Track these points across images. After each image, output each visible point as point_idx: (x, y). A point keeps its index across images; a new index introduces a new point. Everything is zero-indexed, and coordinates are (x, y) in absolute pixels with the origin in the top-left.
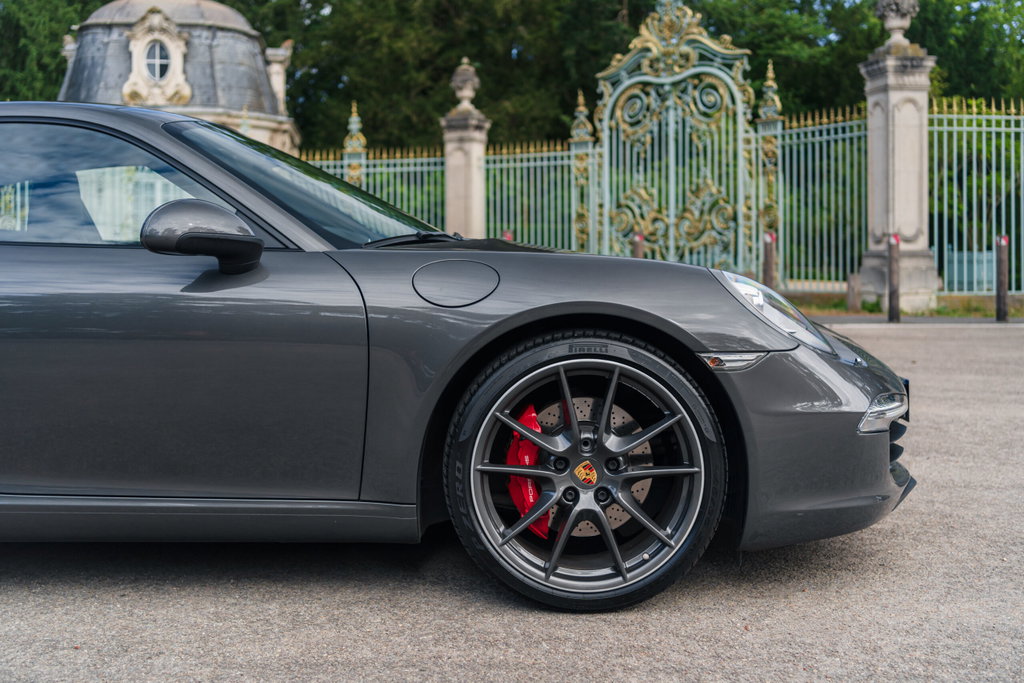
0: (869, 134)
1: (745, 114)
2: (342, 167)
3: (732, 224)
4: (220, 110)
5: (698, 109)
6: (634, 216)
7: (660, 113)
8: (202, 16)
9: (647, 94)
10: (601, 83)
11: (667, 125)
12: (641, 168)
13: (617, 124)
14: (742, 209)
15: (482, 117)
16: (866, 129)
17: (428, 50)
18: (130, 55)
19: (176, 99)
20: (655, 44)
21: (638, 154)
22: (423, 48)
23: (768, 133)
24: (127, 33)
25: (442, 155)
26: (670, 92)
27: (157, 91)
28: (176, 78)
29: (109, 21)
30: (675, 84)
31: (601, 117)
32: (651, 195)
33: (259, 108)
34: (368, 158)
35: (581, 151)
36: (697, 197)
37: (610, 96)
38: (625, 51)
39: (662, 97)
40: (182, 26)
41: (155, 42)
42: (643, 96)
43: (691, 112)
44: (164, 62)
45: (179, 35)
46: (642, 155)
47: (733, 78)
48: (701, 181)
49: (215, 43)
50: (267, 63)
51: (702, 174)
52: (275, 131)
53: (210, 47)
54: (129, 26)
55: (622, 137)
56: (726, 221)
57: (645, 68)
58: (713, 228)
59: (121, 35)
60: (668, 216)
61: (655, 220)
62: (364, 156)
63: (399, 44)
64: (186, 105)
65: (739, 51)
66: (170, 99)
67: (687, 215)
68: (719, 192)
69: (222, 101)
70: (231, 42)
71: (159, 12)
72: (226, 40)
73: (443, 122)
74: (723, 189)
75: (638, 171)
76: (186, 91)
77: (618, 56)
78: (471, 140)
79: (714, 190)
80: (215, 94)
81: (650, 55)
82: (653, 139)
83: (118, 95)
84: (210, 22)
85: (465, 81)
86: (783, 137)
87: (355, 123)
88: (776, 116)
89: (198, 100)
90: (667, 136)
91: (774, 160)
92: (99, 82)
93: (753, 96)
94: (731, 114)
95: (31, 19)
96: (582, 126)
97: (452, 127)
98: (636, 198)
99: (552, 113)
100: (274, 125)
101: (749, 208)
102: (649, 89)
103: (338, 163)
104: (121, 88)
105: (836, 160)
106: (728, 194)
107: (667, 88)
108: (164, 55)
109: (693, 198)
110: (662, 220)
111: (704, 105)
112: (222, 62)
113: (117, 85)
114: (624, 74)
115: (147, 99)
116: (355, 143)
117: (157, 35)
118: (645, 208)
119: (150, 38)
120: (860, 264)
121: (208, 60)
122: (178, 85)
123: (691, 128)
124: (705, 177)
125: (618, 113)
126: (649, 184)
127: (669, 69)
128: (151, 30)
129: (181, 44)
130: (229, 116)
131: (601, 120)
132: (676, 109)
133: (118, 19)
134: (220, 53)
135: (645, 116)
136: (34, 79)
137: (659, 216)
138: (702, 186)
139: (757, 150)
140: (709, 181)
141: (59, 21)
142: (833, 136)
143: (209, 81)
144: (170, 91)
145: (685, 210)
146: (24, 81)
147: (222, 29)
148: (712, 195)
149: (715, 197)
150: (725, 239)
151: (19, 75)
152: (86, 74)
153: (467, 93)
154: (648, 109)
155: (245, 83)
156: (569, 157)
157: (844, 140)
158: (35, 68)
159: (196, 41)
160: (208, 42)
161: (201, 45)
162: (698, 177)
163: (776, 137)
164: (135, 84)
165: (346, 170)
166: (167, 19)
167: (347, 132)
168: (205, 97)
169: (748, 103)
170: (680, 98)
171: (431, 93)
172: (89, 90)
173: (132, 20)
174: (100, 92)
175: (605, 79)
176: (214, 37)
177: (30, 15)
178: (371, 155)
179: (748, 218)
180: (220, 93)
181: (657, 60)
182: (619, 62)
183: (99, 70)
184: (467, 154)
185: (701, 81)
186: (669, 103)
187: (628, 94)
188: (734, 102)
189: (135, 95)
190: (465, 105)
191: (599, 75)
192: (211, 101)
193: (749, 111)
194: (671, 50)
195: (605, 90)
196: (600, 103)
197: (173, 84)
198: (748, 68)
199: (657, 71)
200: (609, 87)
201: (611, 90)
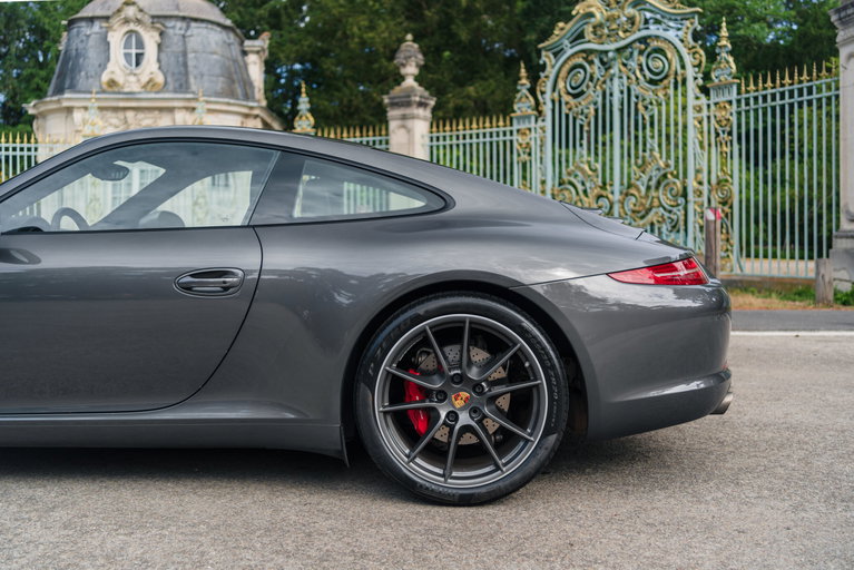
0: (841, 92)
1: (696, 78)
3: (681, 200)
4: (190, 96)
5: (644, 76)
6: (577, 193)
7: (604, 82)
8: (177, 8)
9: (591, 63)
10: (544, 53)
11: (611, 95)
12: (585, 142)
13: (560, 96)
14: (692, 184)
15: (427, 94)
16: (837, 89)
18: (108, 44)
19: (150, 86)
20: (598, 8)
21: (581, 126)
23: (721, 99)
24: (104, 25)
25: (387, 135)
26: (614, 59)
27: (132, 79)
28: (150, 66)
29: (90, 15)
30: (618, 50)
31: (543, 89)
32: (595, 171)
33: (232, 94)
35: (523, 126)
36: (643, 172)
37: (553, 67)
38: (568, 18)
39: (606, 65)
40: (153, 17)
41: (131, 32)
42: (586, 65)
43: (637, 78)
44: (140, 51)
45: (153, 26)
46: (586, 128)
47: (682, 41)
48: (647, 154)
49: (189, 33)
50: (245, 53)
51: (648, 146)
52: (247, 116)
54: (107, 18)
55: (565, 110)
56: (675, 196)
57: (589, 35)
58: (661, 205)
59: (101, 27)
60: (612, 193)
61: (599, 197)
64: (157, 92)
65: (689, 10)
66: (144, 87)
67: (633, 191)
68: (667, 166)
69: (194, 88)
70: (205, 31)
71: (134, 4)
72: (200, 30)
73: (386, 101)
74: (672, 162)
75: (581, 145)
76: (160, 79)
77: (561, 24)
78: (413, 117)
79: (662, 164)
80: (187, 82)
81: (593, 20)
82: (596, 111)
83: (98, 83)
84: (181, 14)
85: (408, 58)
86: (739, 101)
87: (304, 103)
88: (730, 79)
89: (171, 87)
90: (611, 105)
91: (728, 129)
92: (80, 71)
93: (704, 59)
94: (679, 79)
96: (524, 99)
97: (394, 105)
98: (579, 173)
100: (245, 111)
101: (700, 183)
102: (592, 57)
104: (100, 76)
105: (801, 126)
106: (676, 167)
108: (140, 44)
109: (639, 173)
110: (607, 198)
111: (650, 71)
112: (195, 52)
113: (96, 74)
114: (566, 42)
115: (122, 88)
116: (304, 122)
117: (132, 26)
118: (588, 185)
120: (830, 246)
121: (181, 49)
122: (152, 73)
123: (637, 97)
124: (651, 150)
125: (561, 84)
126: (592, 159)
127: (613, 35)
128: (127, 21)
129: (156, 34)
131: (543, 93)
132: (621, 77)
133: (99, 13)
134: (193, 43)
135: (588, 87)
137: (604, 193)
138: (648, 159)
139: (709, 118)
140: (657, 154)
142: (796, 98)
143: (182, 69)
144: (144, 79)
145: (630, 186)
147: (196, 20)
148: (658, 169)
149: (662, 172)
150: (674, 217)
152: (71, 64)
153: (411, 70)
154: (591, 79)
155: (217, 71)
156: (511, 133)
157: (810, 103)
159: (171, 32)
160: (182, 32)
161: (175, 35)
162: (644, 151)
163: (730, 102)
164: (113, 72)
166: (141, 11)
167: (297, 112)
168: (177, 85)
169: (699, 66)
170: (625, 65)
172: (72, 79)
173: (109, 13)
174: (81, 81)
175: (547, 49)
176: (188, 27)
178: (319, 135)
179: (700, 194)
180: (192, 80)
181: (601, 25)
182: (562, 30)
183: (81, 60)
184: (409, 131)
185: (647, 45)
186: (614, 71)
187: (571, 63)
188: (683, 67)
189: (112, 83)
190: (410, 82)
191: (541, 46)
192: (183, 87)
193: (700, 75)
194: (615, 12)
195: (547, 60)
196: (542, 75)
197: (148, 72)
198: (699, 28)
199: (601, 37)
200: (552, 56)
201: (553, 61)
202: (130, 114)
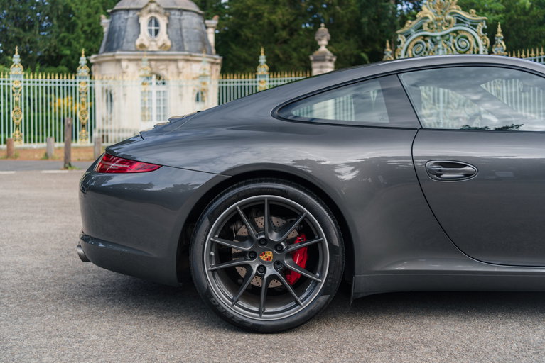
1: (484, 51)
2: (256, 82)
4: (186, 53)
5: (456, 49)
7: (434, 52)
8: (175, 4)
9: (426, 42)
10: (399, 36)
15: (332, 55)
17: (288, 19)
18: (139, 25)
19: (163, 47)
20: (431, 15)
22: (285, 19)
24: (138, 13)
26: (440, 40)
27: (153, 43)
28: (163, 36)
29: (128, 7)
30: (442, 36)
31: (399, 53)
32: (429, 96)
33: (205, 51)
34: (269, 77)
37: (405, 43)
38: (414, 19)
39: (435, 43)
40: (166, 9)
41: (152, 18)
42: (424, 43)
43: (452, 50)
44: (157, 28)
45: (165, 14)
47: (476, 32)
49: (182, 18)
50: (207, 28)
52: (212, 63)
53: (180, 20)
54: (139, 10)
57: (425, 28)
59: (134, 14)
60: (439, 107)
62: (267, 76)
63: (273, 17)
64: (169, 51)
65: (480, 18)
66: (160, 47)
69: (187, 48)
70: (190, 17)
71: (154, 2)
72: (188, 17)
73: (311, 58)
76: (169, 43)
77: (409, 22)
78: (327, 67)
80: (183, 45)
81: (428, 21)
83: (133, 46)
84: (179, 7)
85: (323, 36)
87: (262, 59)
88: (503, 52)
89: (174, 48)
92: (123, 39)
93: (489, 42)
94: (476, 50)
95: (78, 7)
97: (316, 60)
99: (356, 52)
100: (212, 60)
102: (427, 39)
103: (254, 80)
104: (135, 42)
107: (438, 38)
108: (157, 24)
111: (460, 47)
112: (186, 28)
113: (133, 40)
114: (413, 31)
115: (148, 48)
116: (263, 69)
117: (153, 14)
119: (150, 16)
121: (179, 27)
122: (164, 40)
125: (409, 52)
127: (439, 28)
128: (150, 11)
129: (165, 18)
130: (191, 56)
131: (399, 55)
132: (443, 49)
133: (133, 6)
134: (185, 23)
135: (425, 54)
136: (80, 38)
141: (91, 8)
143: (180, 38)
144: (160, 43)
146: (74, 39)
147: (186, 10)
151: (71, 36)
152: (116, 35)
153: (324, 42)
154: (427, 49)
155: (198, 39)
158: (80, 32)
159: (172, 17)
160: (178, 17)
161: (176, 19)
164: (142, 40)
165: (258, 84)
166: (159, 6)
167: (258, 64)
168: (178, 46)
169: (486, 46)
170: (445, 43)
171: (289, 42)
172: (118, 43)
173: (141, 6)
174: (124, 44)
175: (401, 34)
176: (181, 15)
177: (77, 5)
178: (271, 76)
180: (185, 44)
181: (432, 23)
182: (410, 25)
183: (123, 33)
185: (458, 34)
186: (440, 46)
187: (415, 41)
188: (477, 45)
189: (142, 46)
190: (323, 49)
191: (398, 32)
192: (181, 48)
193: (487, 50)
194: (440, 17)
195: (402, 40)
196: (399, 47)
197: (162, 39)
198: (486, 27)
199: (432, 29)
200: (404, 38)
201: (405, 40)
202: (153, 63)
